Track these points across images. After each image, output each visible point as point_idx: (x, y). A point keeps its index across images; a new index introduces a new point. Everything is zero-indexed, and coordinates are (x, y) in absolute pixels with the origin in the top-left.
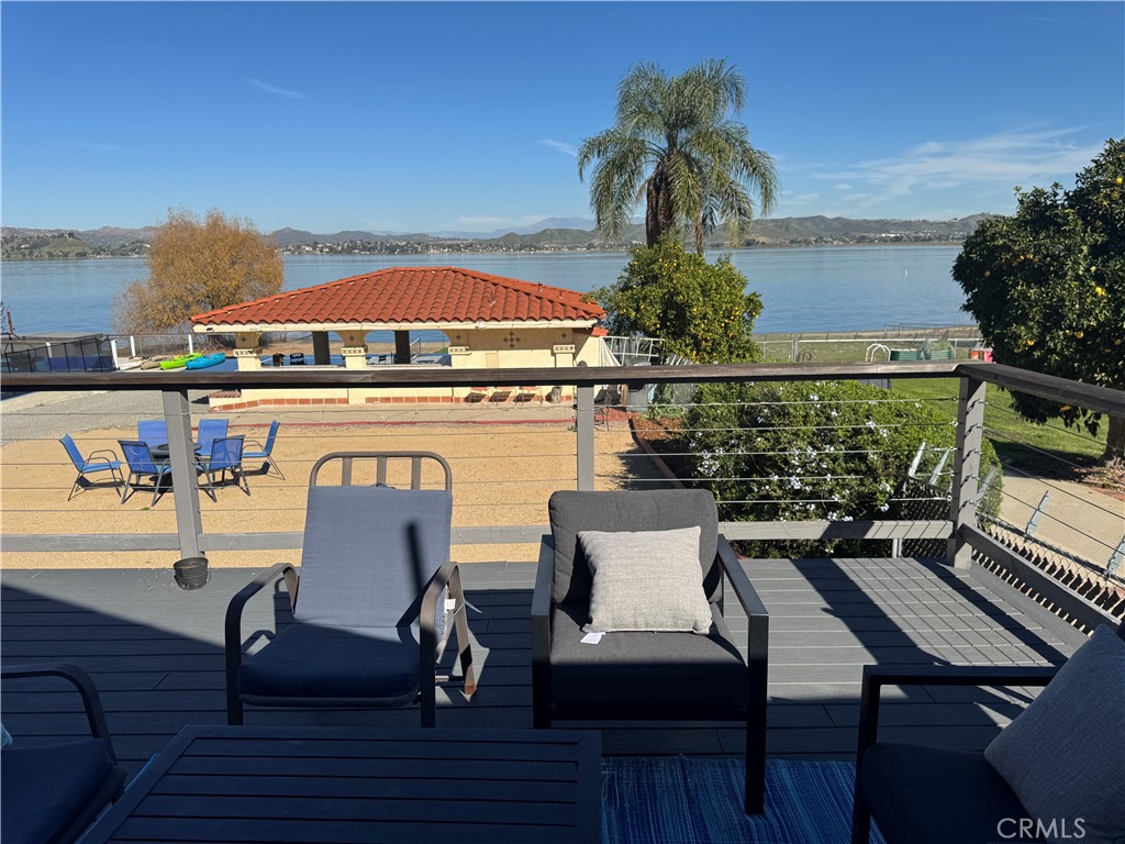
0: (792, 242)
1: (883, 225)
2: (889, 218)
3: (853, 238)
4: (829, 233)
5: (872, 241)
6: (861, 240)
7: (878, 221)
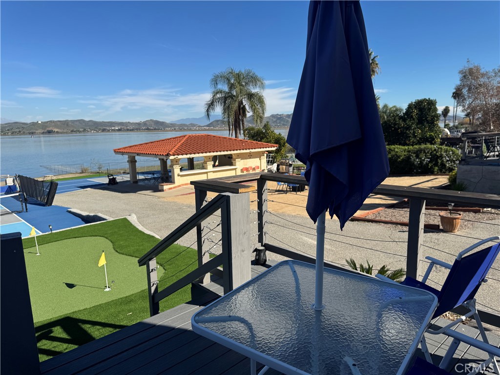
0: (72, 131)
1: (112, 124)
2: (114, 121)
3: (100, 129)
4: (88, 127)
5: (109, 131)
6: (104, 130)
7: (109, 122)
